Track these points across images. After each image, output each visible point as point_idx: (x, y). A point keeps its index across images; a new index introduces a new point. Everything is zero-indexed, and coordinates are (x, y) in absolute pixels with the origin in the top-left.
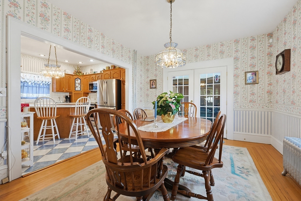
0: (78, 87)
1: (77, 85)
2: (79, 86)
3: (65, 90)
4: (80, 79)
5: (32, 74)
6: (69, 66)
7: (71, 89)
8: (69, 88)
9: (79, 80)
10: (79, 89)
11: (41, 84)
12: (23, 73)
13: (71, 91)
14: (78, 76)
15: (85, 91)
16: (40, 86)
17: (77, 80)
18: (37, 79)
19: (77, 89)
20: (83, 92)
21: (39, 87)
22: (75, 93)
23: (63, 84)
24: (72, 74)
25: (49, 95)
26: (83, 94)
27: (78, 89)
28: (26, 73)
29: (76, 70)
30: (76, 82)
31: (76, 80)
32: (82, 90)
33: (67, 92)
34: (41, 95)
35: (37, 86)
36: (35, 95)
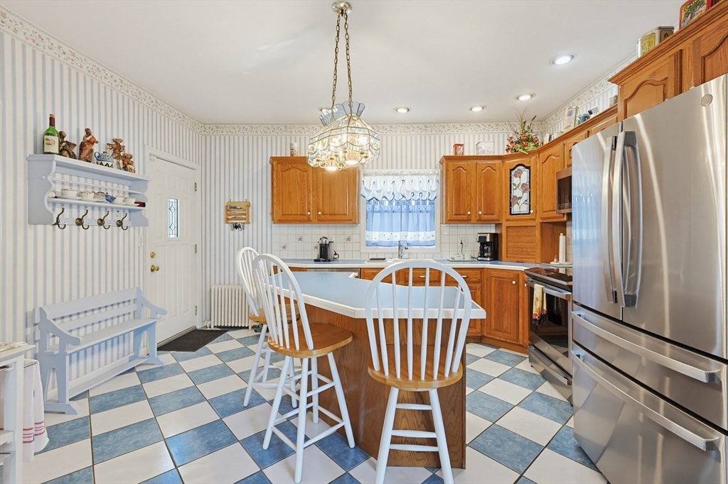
0: (521, 201)
1: (517, 193)
2: (526, 196)
3: (473, 218)
4: (528, 168)
5: (388, 174)
6: (495, 126)
7: (497, 210)
8: (489, 209)
9: (525, 173)
10: (525, 209)
11: (413, 203)
12: (369, 175)
13: (494, 217)
14: (522, 155)
15: (545, 215)
16: (410, 207)
17: (519, 175)
18: (399, 188)
19: (515, 209)
20: (539, 221)
21: (408, 211)
22: (510, 224)
23: (470, 194)
24: (503, 153)
25: (433, 233)
26: (538, 228)
27: (521, 207)
28: (376, 174)
29: (516, 133)
30: (515, 180)
31: (513, 172)
32: (536, 212)
33: (481, 221)
34: (411, 236)
35: (403, 209)
36: (397, 236)
